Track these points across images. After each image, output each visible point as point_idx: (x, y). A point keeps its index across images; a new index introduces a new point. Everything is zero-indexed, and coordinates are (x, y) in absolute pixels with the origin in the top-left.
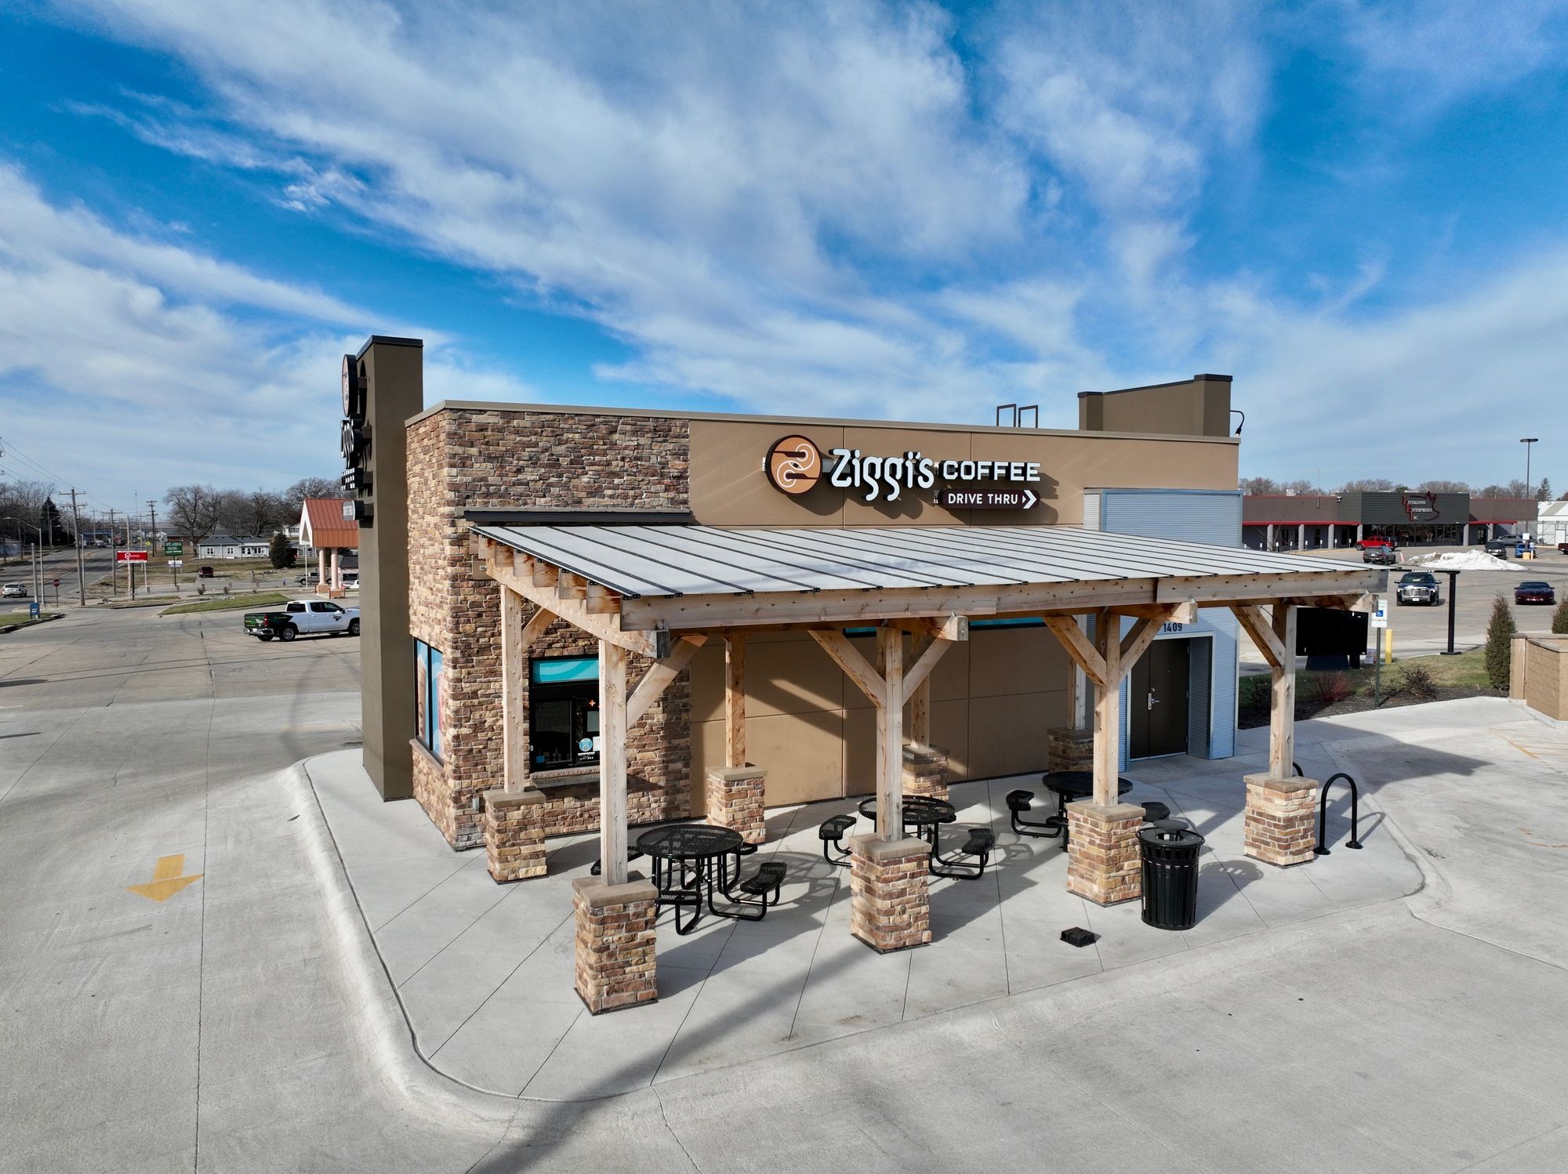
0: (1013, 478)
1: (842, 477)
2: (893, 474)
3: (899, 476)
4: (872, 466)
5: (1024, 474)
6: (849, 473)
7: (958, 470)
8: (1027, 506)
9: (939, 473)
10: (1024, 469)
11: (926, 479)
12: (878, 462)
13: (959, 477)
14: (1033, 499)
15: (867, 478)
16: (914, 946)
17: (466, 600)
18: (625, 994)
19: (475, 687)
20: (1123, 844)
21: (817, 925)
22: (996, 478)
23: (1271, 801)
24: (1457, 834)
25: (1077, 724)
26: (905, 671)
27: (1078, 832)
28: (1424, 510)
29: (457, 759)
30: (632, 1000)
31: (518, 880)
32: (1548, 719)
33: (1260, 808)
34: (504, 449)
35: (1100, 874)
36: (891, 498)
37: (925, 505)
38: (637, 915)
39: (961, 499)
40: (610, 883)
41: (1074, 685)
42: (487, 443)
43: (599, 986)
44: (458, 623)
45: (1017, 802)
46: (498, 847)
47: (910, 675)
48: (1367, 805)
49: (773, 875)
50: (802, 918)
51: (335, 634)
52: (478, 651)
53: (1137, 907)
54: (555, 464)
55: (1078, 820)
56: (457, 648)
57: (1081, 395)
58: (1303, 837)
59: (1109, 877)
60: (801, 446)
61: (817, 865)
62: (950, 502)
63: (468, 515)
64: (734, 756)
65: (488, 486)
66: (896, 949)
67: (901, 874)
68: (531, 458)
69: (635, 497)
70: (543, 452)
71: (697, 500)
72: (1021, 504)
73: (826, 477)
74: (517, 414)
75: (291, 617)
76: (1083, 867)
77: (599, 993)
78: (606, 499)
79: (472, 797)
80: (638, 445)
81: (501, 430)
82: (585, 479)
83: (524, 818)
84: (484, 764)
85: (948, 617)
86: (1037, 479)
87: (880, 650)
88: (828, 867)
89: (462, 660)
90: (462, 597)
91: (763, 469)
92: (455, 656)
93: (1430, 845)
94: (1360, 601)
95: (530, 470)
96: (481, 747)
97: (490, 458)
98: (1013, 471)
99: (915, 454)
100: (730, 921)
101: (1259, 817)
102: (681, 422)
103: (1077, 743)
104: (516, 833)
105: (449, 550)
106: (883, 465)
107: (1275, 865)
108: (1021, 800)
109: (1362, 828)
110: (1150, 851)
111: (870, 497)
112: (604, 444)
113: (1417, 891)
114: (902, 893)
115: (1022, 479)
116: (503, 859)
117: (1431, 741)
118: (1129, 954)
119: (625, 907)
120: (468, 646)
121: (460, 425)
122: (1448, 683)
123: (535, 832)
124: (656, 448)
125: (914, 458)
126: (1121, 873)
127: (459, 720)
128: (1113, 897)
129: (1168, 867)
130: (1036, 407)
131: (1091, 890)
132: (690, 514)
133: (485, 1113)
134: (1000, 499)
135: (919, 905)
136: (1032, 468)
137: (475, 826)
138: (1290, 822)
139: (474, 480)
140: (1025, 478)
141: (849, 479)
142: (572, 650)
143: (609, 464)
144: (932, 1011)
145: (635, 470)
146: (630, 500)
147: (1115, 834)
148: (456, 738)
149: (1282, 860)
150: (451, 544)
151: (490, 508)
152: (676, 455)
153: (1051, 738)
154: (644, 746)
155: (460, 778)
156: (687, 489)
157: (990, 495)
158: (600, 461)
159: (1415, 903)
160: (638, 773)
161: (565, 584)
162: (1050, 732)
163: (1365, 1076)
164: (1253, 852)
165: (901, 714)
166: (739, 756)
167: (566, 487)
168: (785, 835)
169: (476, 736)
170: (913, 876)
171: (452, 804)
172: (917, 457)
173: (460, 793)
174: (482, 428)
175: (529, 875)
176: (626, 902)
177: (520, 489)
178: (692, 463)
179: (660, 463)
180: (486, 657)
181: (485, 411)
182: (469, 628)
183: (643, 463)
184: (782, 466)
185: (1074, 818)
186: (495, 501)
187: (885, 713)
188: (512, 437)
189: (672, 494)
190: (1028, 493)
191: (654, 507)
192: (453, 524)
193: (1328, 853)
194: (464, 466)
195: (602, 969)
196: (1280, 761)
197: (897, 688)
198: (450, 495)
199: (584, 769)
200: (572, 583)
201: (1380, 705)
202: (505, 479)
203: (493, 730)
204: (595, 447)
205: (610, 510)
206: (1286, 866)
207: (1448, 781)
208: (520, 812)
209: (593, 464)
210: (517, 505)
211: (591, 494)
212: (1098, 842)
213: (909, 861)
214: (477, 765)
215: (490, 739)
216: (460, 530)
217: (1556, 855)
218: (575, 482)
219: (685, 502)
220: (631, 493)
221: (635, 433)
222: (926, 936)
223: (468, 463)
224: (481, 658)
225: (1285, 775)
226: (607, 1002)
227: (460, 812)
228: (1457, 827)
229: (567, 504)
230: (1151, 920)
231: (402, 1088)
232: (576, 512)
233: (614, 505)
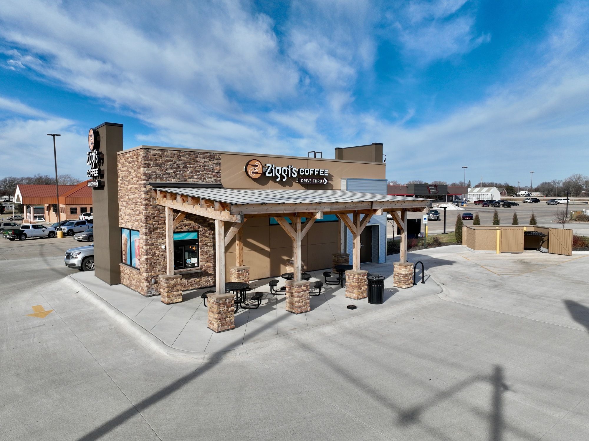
0: (320, 174)
1: (269, 173)
2: (285, 173)
3: (286, 173)
4: (278, 170)
5: (324, 173)
6: (271, 172)
7: (304, 172)
8: (325, 184)
9: (298, 172)
10: (324, 172)
11: (294, 174)
12: (280, 168)
13: (304, 174)
14: (326, 181)
15: (277, 174)
16: (305, 312)
17: (149, 213)
18: (226, 327)
19: (153, 242)
20: (362, 281)
21: (275, 309)
22: (315, 174)
23: (401, 269)
24: (450, 280)
25: (341, 252)
26: (302, 230)
27: (349, 279)
28: (434, 190)
29: (147, 266)
30: (228, 328)
31: (173, 303)
32: (472, 250)
33: (398, 272)
34: (162, 162)
35: (356, 291)
36: (284, 180)
37: (294, 183)
38: (229, 302)
39: (305, 181)
40: (220, 294)
41: (340, 240)
42: (156, 160)
43: (219, 324)
44: (147, 220)
45: (326, 274)
46: (167, 292)
47: (303, 231)
48: (425, 273)
49: (259, 296)
50: (269, 307)
51: (42, 237)
52: (154, 230)
53: (367, 299)
54: (178, 167)
55: (349, 275)
56: (147, 229)
57: (336, 149)
58: (410, 280)
59: (358, 291)
60: (256, 163)
61: (268, 295)
62: (302, 182)
63: (150, 184)
64: (239, 262)
65: (156, 174)
66: (301, 313)
67: (302, 290)
68: (170, 165)
69: (204, 179)
70: (174, 163)
71: (224, 180)
72: (323, 183)
73: (264, 173)
74: (166, 151)
75: (24, 231)
76: (350, 289)
77: (218, 326)
78: (195, 179)
79: (152, 279)
80: (205, 161)
81: (161, 156)
82: (188, 173)
83: (175, 283)
84: (156, 267)
85: (318, 212)
86: (328, 175)
87: (295, 224)
88: (272, 296)
89: (148, 233)
90: (148, 211)
91: (244, 170)
92: (146, 231)
93: (443, 282)
94: (425, 210)
95: (170, 169)
96: (155, 262)
97: (157, 165)
98: (321, 172)
99: (291, 166)
100: (247, 310)
101: (398, 274)
102: (218, 154)
103: (342, 258)
104: (173, 288)
105: (143, 196)
106: (281, 170)
107: (402, 288)
108: (327, 274)
109: (425, 278)
110: (370, 282)
111: (278, 180)
112: (194, 161)
113: (441, 292)
114: (302, 296)
115: (323, 175)
116: (168, 296)
117: (441, 257)
118: (366, 310)
119: (226, 300)
120: (150, 228)
121: (147, 154)
122: (445, 242)
123: (178, 287)
124: (210, 163)
125: (291, 167)
126: (362, 290)
127: (148, 253)
128: (359, 297)
129: (376, 286)
130: (321, 152)
131: (353, 296)
132: (221, 185)
133: (195, 357)
134: (317, 181)
135: (307, 300)
136: (326, 171)
137: (153, 288)
138: (406, 275)
139: (152, 172)
140: (324, 175)
141: (271, 174)
142: (184, 229)
143: (195, 168)
144: (315, 326)
145: (204, 170)
146: (202, 180)
147: (360, 278)
148: (147, 259)
149: (404, 287)
150: (145, 194)
151: (157, 182)
152: (217, 165)
153: (333, 256)
154: (207, 261)
155: (148, 272)
156: (220, 176)
157: (314, 180)
158: (193, 167)
159: (440, 295)
160: (205, 270)
161: (202, 203)
162: (333, 255)
163: (432, 332)
164: (396, 285)
165: (301, 243)
166: (241, 262)
167: (182, 175)
168: (255, 288)
169: (153, 258)
170: (305, 291)
171: (145, 281)
172: (292, 167)
173: (148, 277)
174: (154, 155)
175: (177, 302)
176: (226, 298)
177: (167, 175)
178: (222, 168)
179: (212, 168)
180: (156, 232)
181: (155, 149)
182: (151, 222)
183: (206, 168)
184: (251, 169)
185: (347, 275)
186: (159, 179)
187: (296, 243)
188: (164, 158)
189: (215, 178)
190: (325, 179)
191: (210, 182)
192: (145, 187)
193: (416, 285)
194: (148, 168)
195: (219, 319)
196: (403, 258)
197: (300, 235)
198: (144, 177)
199: (188, 269)
200: (204, 203)
201: (426, 248)
202: (162, 172)
203: (159, 256)
204: (191, 162)
205: (196, 183)
206: (406, 288)
207: (446, 267)
208: (174, 281)
209: (190, 168)
210: (166, 181)
211: (190, 178)
212: (355, 281)
213: (304, 286)
214: (153, 268)
215: (158, 259)
216: (147, 189)
217: (476, 283)
218: (185, 173)
219: (220, 181)
220: (203, 177)
221: (204, 158)
222: (309, 309)
223: (150, 166)
224: (155, 232)
225: (404, 262)
226: (221, 329)
227: (148, 284)
228: (450, 278)
229: (182, 181)
230: (371, 302)
231: (165, 354)
232: (185, 184)
233: (197, 181)
